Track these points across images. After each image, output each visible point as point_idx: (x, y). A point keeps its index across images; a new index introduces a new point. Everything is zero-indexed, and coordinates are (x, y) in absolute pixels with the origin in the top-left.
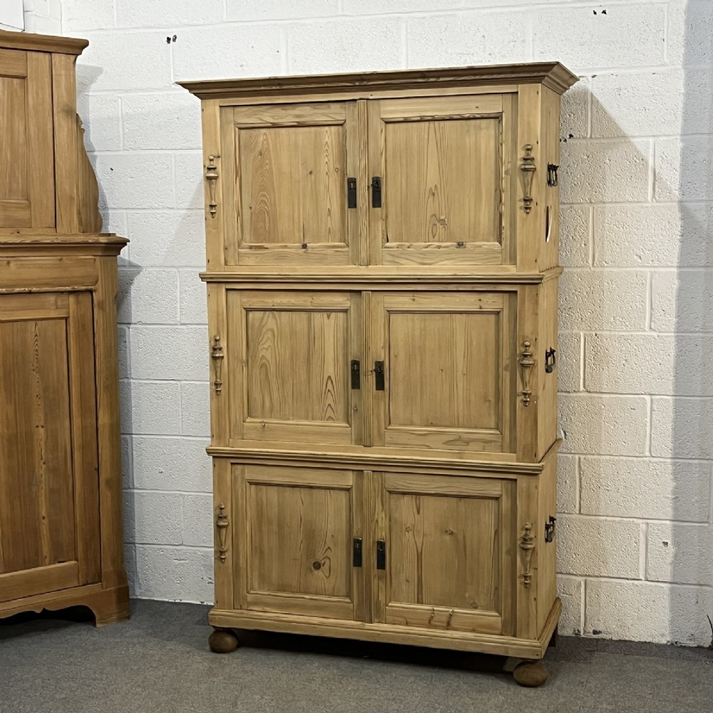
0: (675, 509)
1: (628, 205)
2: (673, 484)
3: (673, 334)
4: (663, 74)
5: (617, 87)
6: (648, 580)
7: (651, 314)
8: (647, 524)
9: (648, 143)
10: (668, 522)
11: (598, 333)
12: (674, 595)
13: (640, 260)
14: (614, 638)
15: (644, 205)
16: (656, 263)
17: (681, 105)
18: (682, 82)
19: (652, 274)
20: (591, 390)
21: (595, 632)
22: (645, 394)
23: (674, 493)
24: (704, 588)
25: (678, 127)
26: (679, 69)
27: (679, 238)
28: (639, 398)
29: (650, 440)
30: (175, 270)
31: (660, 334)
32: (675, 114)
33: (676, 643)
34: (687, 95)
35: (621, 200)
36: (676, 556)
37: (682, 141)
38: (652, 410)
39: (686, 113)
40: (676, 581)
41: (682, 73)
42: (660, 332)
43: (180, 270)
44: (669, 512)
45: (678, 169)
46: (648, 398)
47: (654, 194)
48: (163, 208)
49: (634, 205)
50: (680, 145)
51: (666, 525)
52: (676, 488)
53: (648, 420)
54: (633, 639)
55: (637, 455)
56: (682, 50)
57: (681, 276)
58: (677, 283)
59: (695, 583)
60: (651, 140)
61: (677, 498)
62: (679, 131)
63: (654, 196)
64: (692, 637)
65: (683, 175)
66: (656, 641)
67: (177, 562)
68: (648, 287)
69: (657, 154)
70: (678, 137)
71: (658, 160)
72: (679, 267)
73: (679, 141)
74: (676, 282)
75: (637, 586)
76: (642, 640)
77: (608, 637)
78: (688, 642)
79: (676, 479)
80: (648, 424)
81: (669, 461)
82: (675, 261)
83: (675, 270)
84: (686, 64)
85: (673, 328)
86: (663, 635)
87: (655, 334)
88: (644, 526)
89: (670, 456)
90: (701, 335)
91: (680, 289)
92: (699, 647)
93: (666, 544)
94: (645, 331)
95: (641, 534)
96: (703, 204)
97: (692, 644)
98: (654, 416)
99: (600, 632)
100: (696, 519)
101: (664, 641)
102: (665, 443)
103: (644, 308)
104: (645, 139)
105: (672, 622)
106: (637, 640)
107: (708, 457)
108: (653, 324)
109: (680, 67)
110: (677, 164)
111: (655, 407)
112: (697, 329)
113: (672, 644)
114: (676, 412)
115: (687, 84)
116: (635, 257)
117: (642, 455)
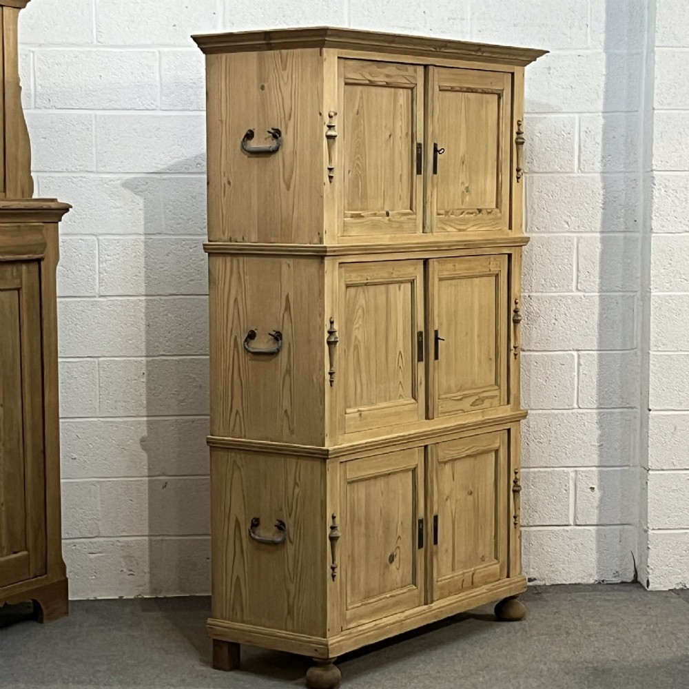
0: (601, 456)
1: (557, 176)
2: (598, 432)
3: (598, 294)
4: (587, 57)
5: (548, 66)
6: (577, 525)
7: (578, 276)
8: (576, 471)
9: (574, 118)
10: (594, 469)
11: (531, 294)
12: (600, 537)
13: (567, 226)
14: (548, 584)
15: (571, 175)
16: (582, 229)
17: (602, 85)
18: (604, 64)
19: (578, 239)
20: (525, 349)
21: (530, 580)
22: (574, 350)
23: (599, 441)
24: (626, 527)
25: (600, 105)
26: (600, 53)
27: (601, 205)
28: (568, 354)
29: (578, 391)
30: (94, 238)
31: (586, 294)
32: (597, 93)
33: (603, 581)
34: (608, 76)
35: (551, 170)
36: (601, 500)
37: (604, 118)
38: (579, 364)
39: (607, 92)
40: (601, 523)
41: (604, 56)
42: (585, 292)
43: (100, 238)
44: (595, 459)
45: (600, 143)
46: (575, 353)
47: (579, 165)
48: (81, 171)
49: (562, 175)
50: (602, 121)
51: (592, 471)
52: (600, 436)
53: (576, 374)
54: (564, 582)
55: (567, 407)
56: (603, 37)
57: (603, 240)
58: (600, 247)
59: (619, 523)
60: (577, 116)
61: (602, 445)
62: (601, 108)
63: (579, 168)
64: (616, 574)
65: (604, 149)
66: (585, 581)
67: (91, 556)
68: (575, 251)
69: (582, 129)
70: (600, 114)
71: (583, 134)
72: (602, 232)
73: (601, 117)
74: (599, 245)
75: (567, 531)
76: (573, 582)
77: (542, 583)
78: (614, 579)
79: (601, 427)
80: (576, 378)
81: (595, 411)
82: (598, 226)
83: (598, 235)
84: (607, 49)
85: (596, 288)
86: (591, 575)
87: (581, 294)
88: (573, 474)
89: (595, 407)
90: (621, 293)
91: (603, 253)
92: (622, 583)
93: (592, 489)
94: (572, 292)
95: (571, 481)
96: (621, 175)
97: (618, 580)
98: (581, 370)
99: (535, 579)
100: (618, 464)
101: (592, 581)
102: (590, 395)
103: (572, 270)
104: (571, 115)
105: (599, 561)
106: (567, 583)
107: (628, 406)
108: (579, 284)
109: (602, 51)
110: (599, 139)
111: (582, 362)
112: (617, 289)
113: (599, 583)
114: (601, 366)
115: (608, 67)
116: (564, 223)
117: (570, 407)
